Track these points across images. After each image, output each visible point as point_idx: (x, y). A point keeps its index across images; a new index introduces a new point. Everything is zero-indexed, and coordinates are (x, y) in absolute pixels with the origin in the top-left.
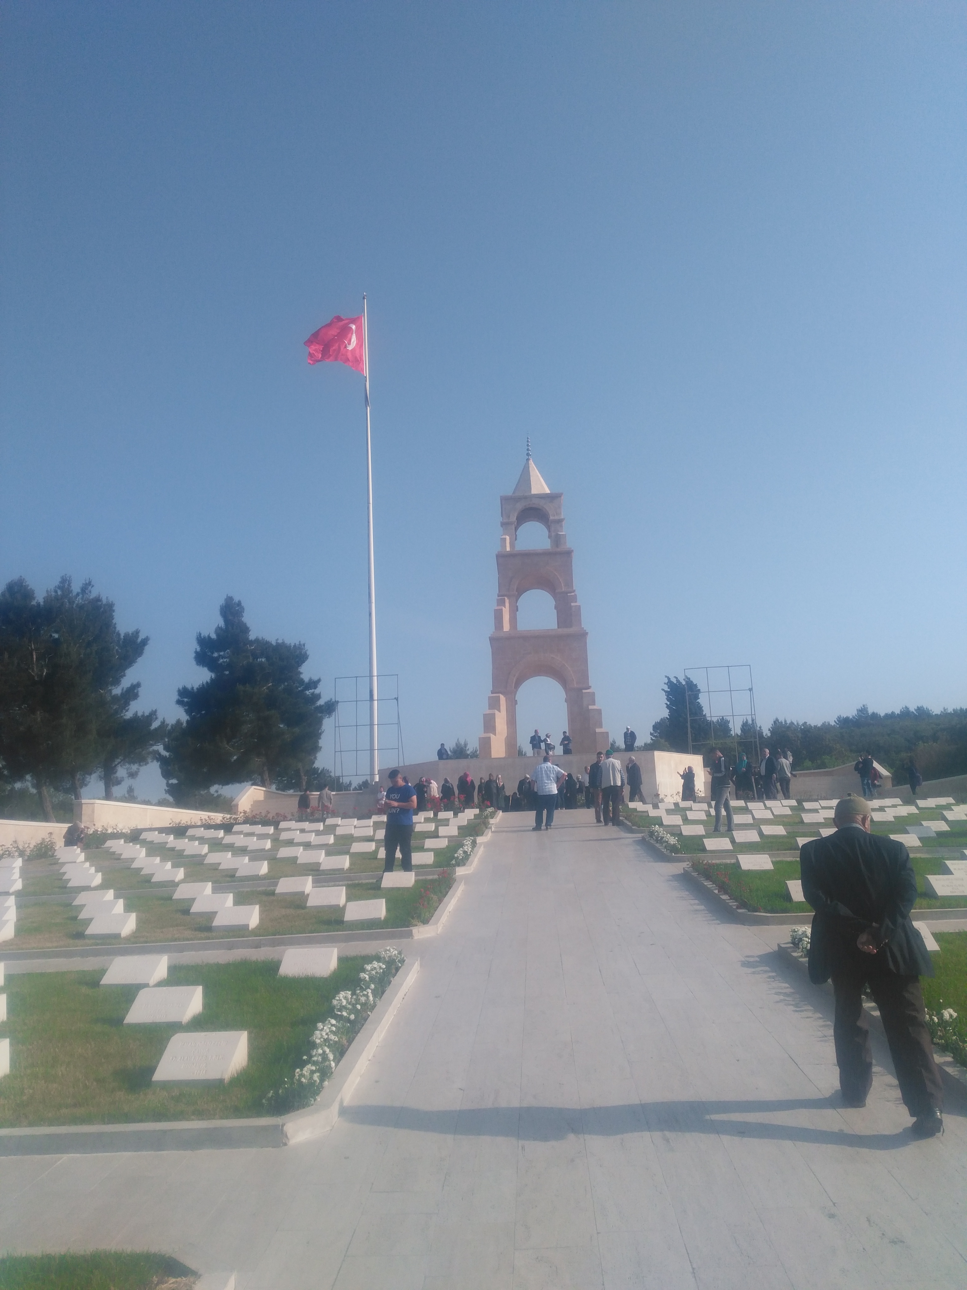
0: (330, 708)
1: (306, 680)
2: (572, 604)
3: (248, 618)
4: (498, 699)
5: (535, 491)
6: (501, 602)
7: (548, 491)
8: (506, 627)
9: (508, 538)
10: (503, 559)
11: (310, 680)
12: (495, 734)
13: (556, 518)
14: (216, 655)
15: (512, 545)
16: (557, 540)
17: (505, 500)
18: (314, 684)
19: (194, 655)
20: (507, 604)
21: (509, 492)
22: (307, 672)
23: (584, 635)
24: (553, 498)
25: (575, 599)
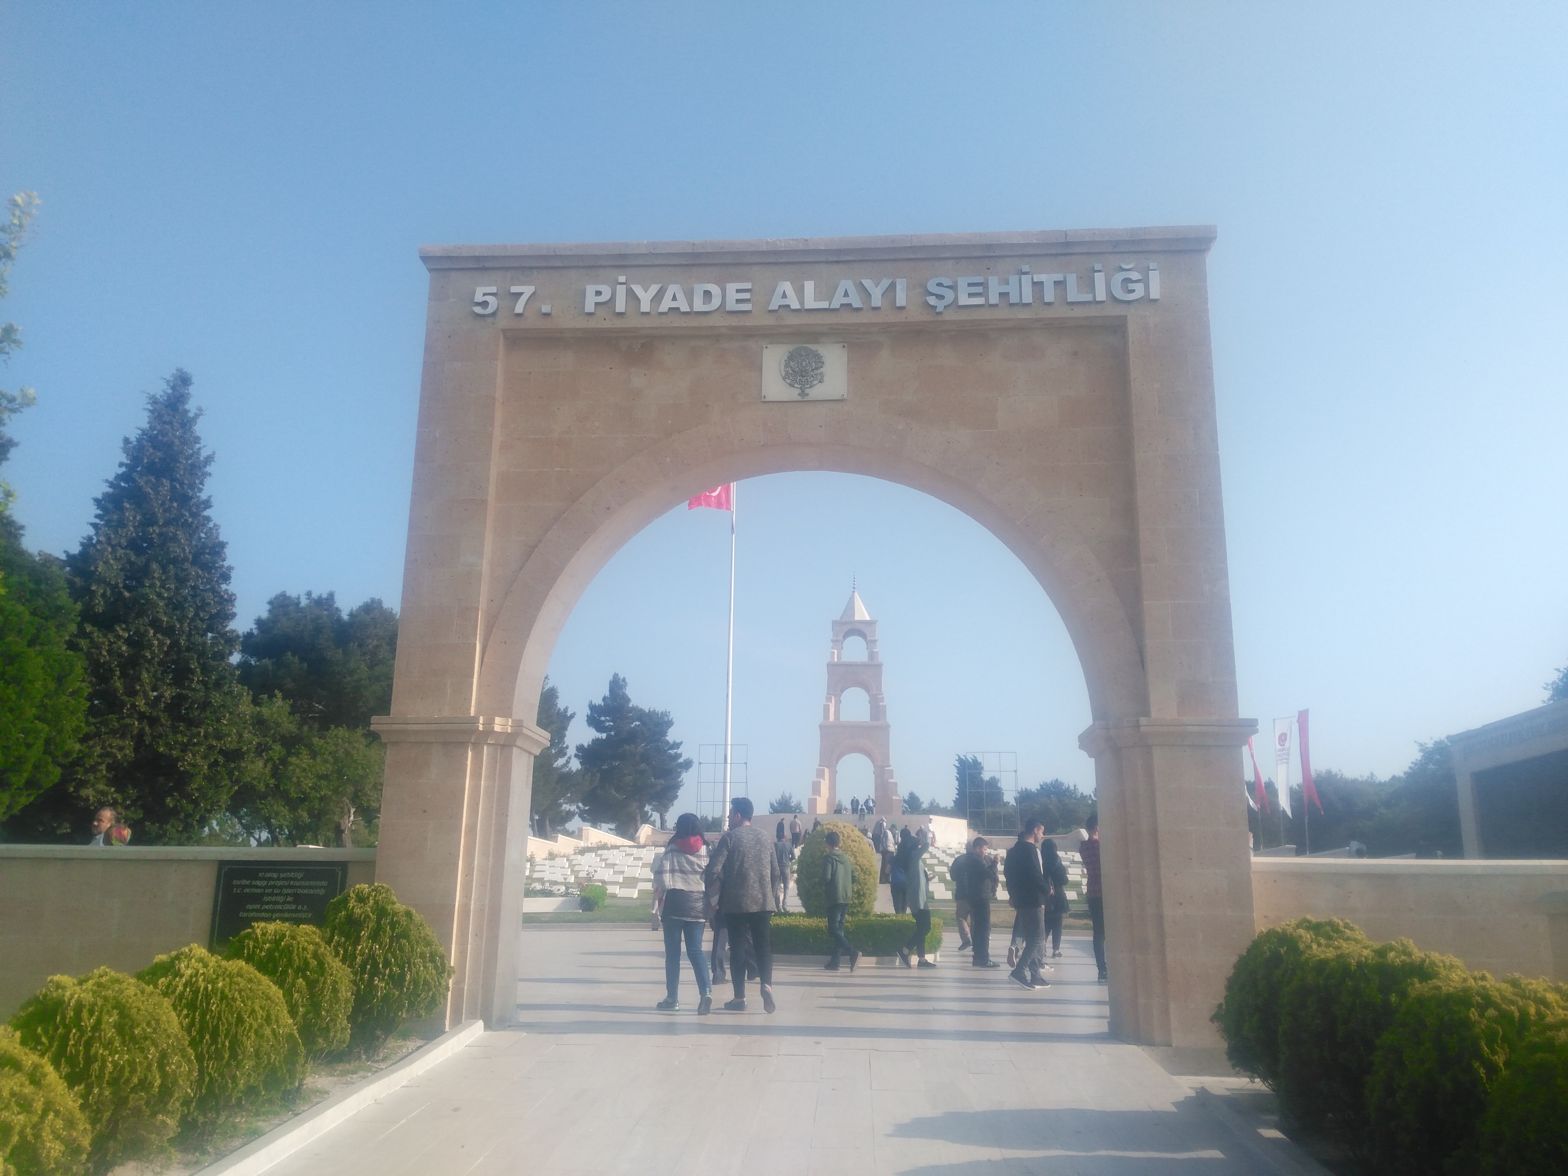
0: (688, 764)
1: (671, 741)
2: (881, 704)
3: (630, 692)
4: (823, 771)
5: (857, 618)
6: (829, 699)
7: (868, 618)
8: (832, 718)
9: (836, 651)
10: (832, 667)
11: (674, 742)
12: (820, 796)
13: (872, 638)
14: (603, 718)
15: (839, 657)
16: (872, 655)
17: (835, 623)
18: (677, 745)
19: (586, 718)
20: (833, 701)
21: (838, 618)
22: (672, 736)
23: (888, 726)
24: (871, 623)
25: (882, 700)
